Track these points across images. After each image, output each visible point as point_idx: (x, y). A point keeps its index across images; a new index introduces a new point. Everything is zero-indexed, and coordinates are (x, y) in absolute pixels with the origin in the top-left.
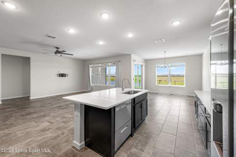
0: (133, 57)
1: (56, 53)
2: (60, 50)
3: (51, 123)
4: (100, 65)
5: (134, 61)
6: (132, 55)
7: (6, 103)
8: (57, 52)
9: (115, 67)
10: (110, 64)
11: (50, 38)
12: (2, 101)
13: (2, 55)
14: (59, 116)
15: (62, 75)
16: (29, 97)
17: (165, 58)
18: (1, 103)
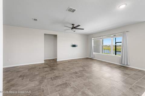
7: (46, 62)
12: (45, 60)
15: (74, 46)
16: (57, 59)
18: (44, 62)
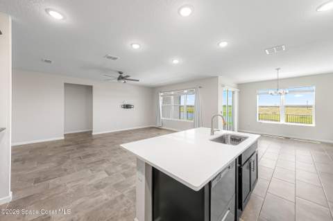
0: (221, 80)
1: (119, 79)
2: (123, 75)
3: (109, 174)
4: (173, 93)
5: (223, 86)
6: (220, 77)
7: (68, 138)
8: (121, 78)
9: (194, 95)
10: (186, 91)
11: (111, 60)
12: (65, 135)
13: (66, 84)
14: (120, 164)
15: (127, 107)
16: (91, 132)
17: (278, 80)
18: (63, 138)
